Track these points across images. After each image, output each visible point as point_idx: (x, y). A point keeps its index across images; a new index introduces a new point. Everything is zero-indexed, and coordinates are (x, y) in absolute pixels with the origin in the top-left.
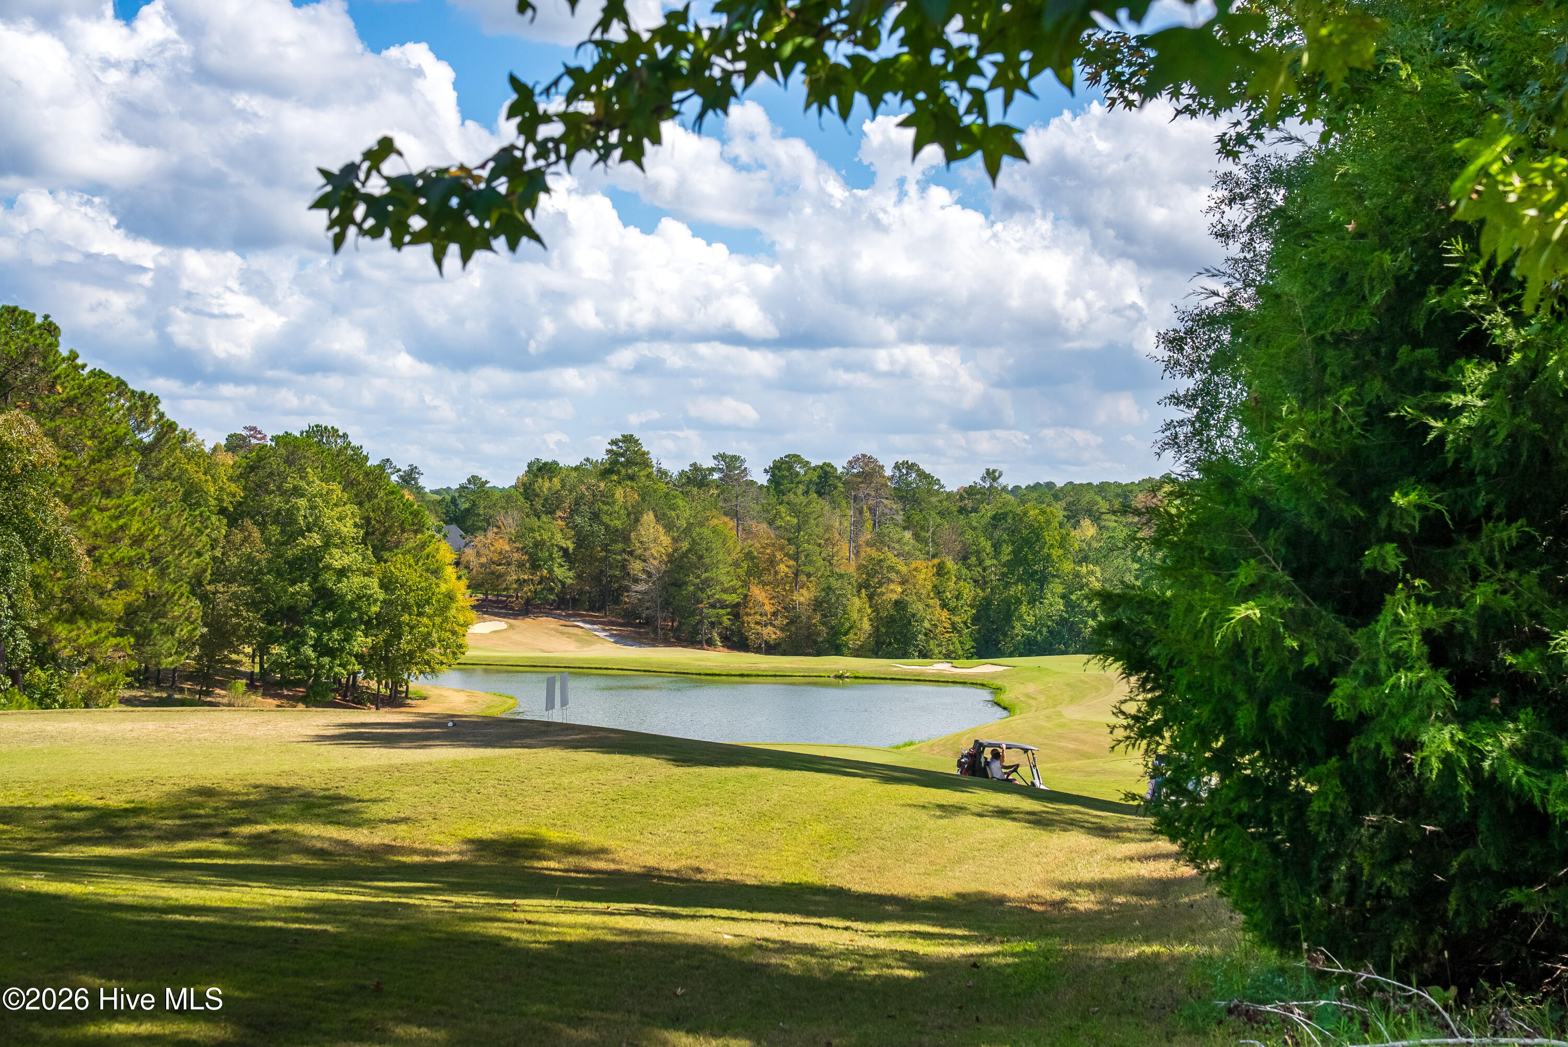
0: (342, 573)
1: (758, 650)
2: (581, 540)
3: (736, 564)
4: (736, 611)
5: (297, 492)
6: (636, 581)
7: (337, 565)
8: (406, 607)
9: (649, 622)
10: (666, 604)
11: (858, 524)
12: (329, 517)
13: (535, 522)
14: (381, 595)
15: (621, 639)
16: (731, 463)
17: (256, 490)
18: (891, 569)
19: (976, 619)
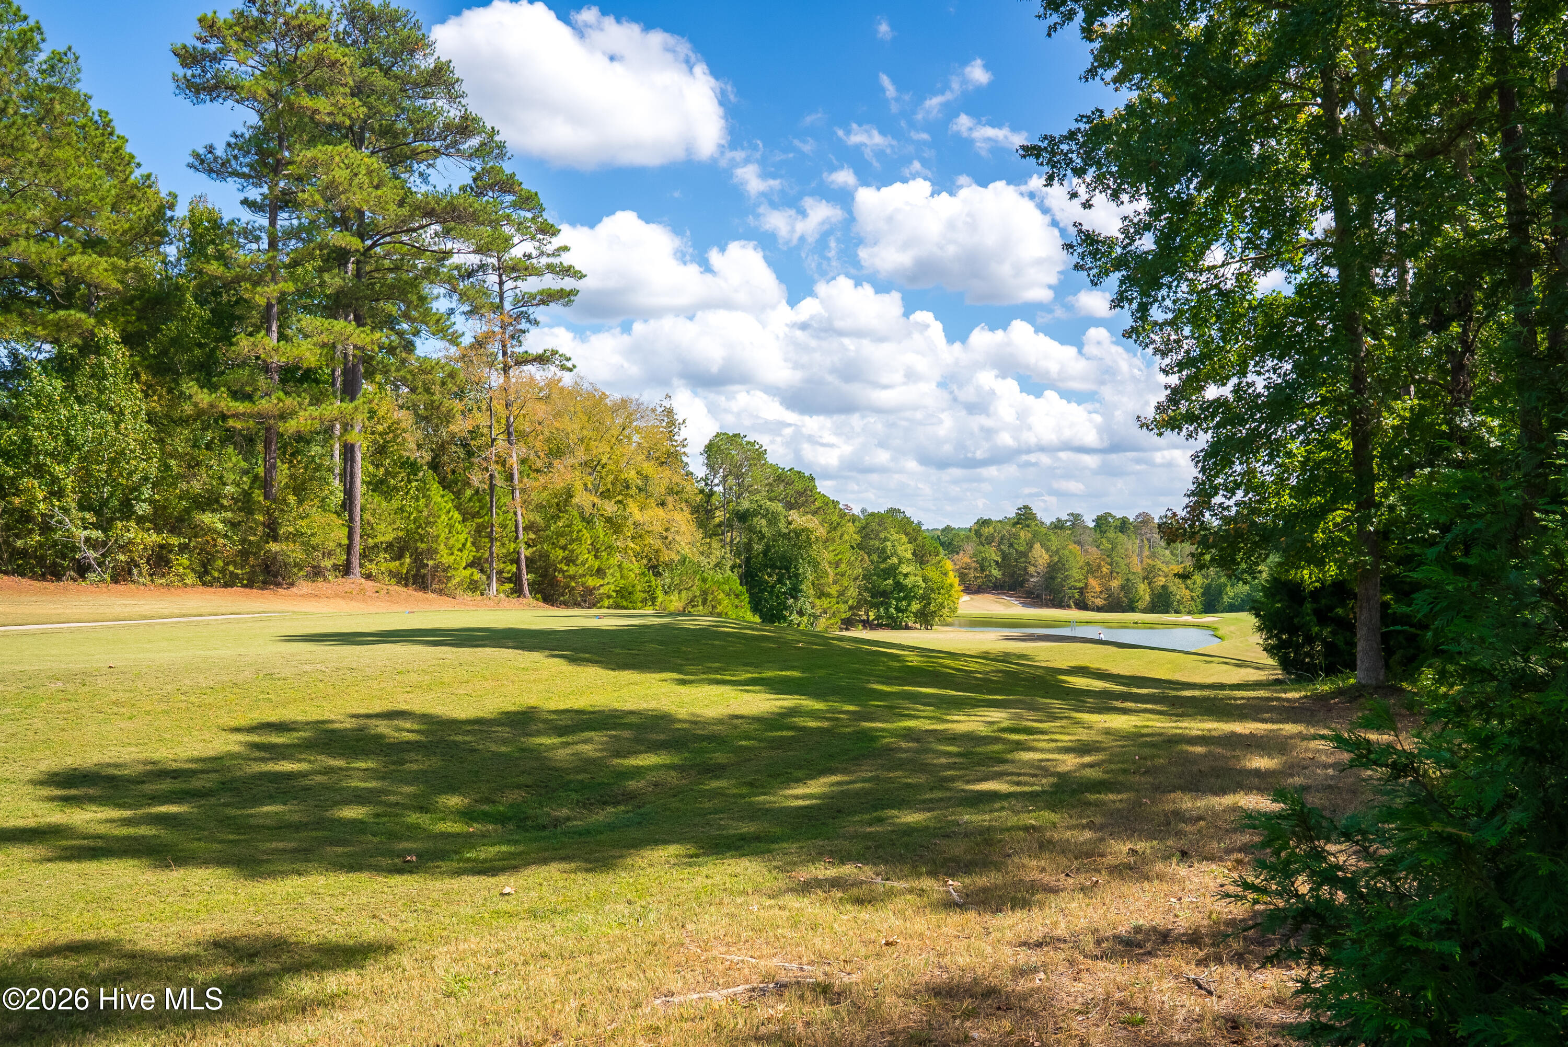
0: (906, 575)
1: (1093, 610)
2: (1005, 556)
3: (1081, 568)
4: (1082, 591)
5: (886, 539)
6: (1032, 576)
7: (905, 572)
8: (933, 590)
9: (1038, 596)
10: (1047, 588)
11: (1141, 547)
12: (900, 550)
13: (981, 548)
14: (924, 585)
15: (1025, 605)
16: (1076, 517)
17: (866, 537)
18: (1159, 569)
19: (1203, 594)
